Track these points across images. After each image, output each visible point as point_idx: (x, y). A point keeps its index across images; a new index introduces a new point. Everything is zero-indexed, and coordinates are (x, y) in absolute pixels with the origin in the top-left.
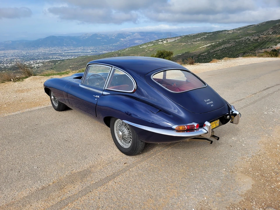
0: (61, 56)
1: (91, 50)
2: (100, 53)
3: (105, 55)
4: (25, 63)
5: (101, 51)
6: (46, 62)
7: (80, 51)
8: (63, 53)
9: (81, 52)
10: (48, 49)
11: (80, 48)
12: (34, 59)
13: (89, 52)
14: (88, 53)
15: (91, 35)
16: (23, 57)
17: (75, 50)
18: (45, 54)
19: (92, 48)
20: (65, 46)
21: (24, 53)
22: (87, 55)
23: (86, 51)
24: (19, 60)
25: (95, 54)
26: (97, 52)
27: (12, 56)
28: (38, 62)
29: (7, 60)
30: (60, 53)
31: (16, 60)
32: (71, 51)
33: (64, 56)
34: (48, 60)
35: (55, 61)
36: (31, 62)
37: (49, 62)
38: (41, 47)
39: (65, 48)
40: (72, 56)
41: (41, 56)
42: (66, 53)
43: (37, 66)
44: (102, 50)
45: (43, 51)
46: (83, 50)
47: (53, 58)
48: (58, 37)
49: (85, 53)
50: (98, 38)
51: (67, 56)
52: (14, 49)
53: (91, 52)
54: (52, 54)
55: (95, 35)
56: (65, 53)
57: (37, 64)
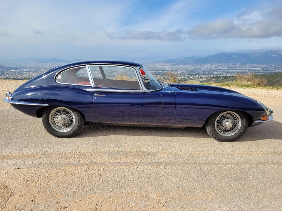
0: (226, 72)
1: (261, 67)
2: (272, 71)
3: (278, 75)
4: (191, 77)
5: (273, 69)
6: (210, 77)
7: (247, 68)
8: (228, 70)
9: (248, 70)
10: (214, 65)
11: (249, 65)
12: (199, 74)
13: (258, 70)
14: (256, 71)
15: (265, 51)
16: (190, 71)
17: (242, 67)
18: (210, 70)
19: (263, 66)
20: (232, 63)
21: (192, 68)
22: (255, 73)
23: (254, 69)
24: (187, 74)
25: (266, 73)
26: (268, 70)
27: (182, 70)
28: (202, 77)
29: (177, 73)
30: (225, 70)
31: (184, 74)
32: (238, 68)
33: (228, 72)
34: (212, 76)
35: (218, 77)
36: (196, 77)
37: (212, 77)
38: (208, 63)
39: (232, 65)
40: (237, 73)
41: (206, 72)
42: (232, 70)
43: (200, 80)
44: (276, 68)
45: (209, 67)
46: (251, 68)
47: (217, 74)
48: (226, 54)
49: (253, 70)
50: (273, 55)
51: (232, 73)
52: (185, 64)
53: (261, 70)
54: (217, 70)
55: (271, 52)
56: (230, 70)
57: (201, 78)
